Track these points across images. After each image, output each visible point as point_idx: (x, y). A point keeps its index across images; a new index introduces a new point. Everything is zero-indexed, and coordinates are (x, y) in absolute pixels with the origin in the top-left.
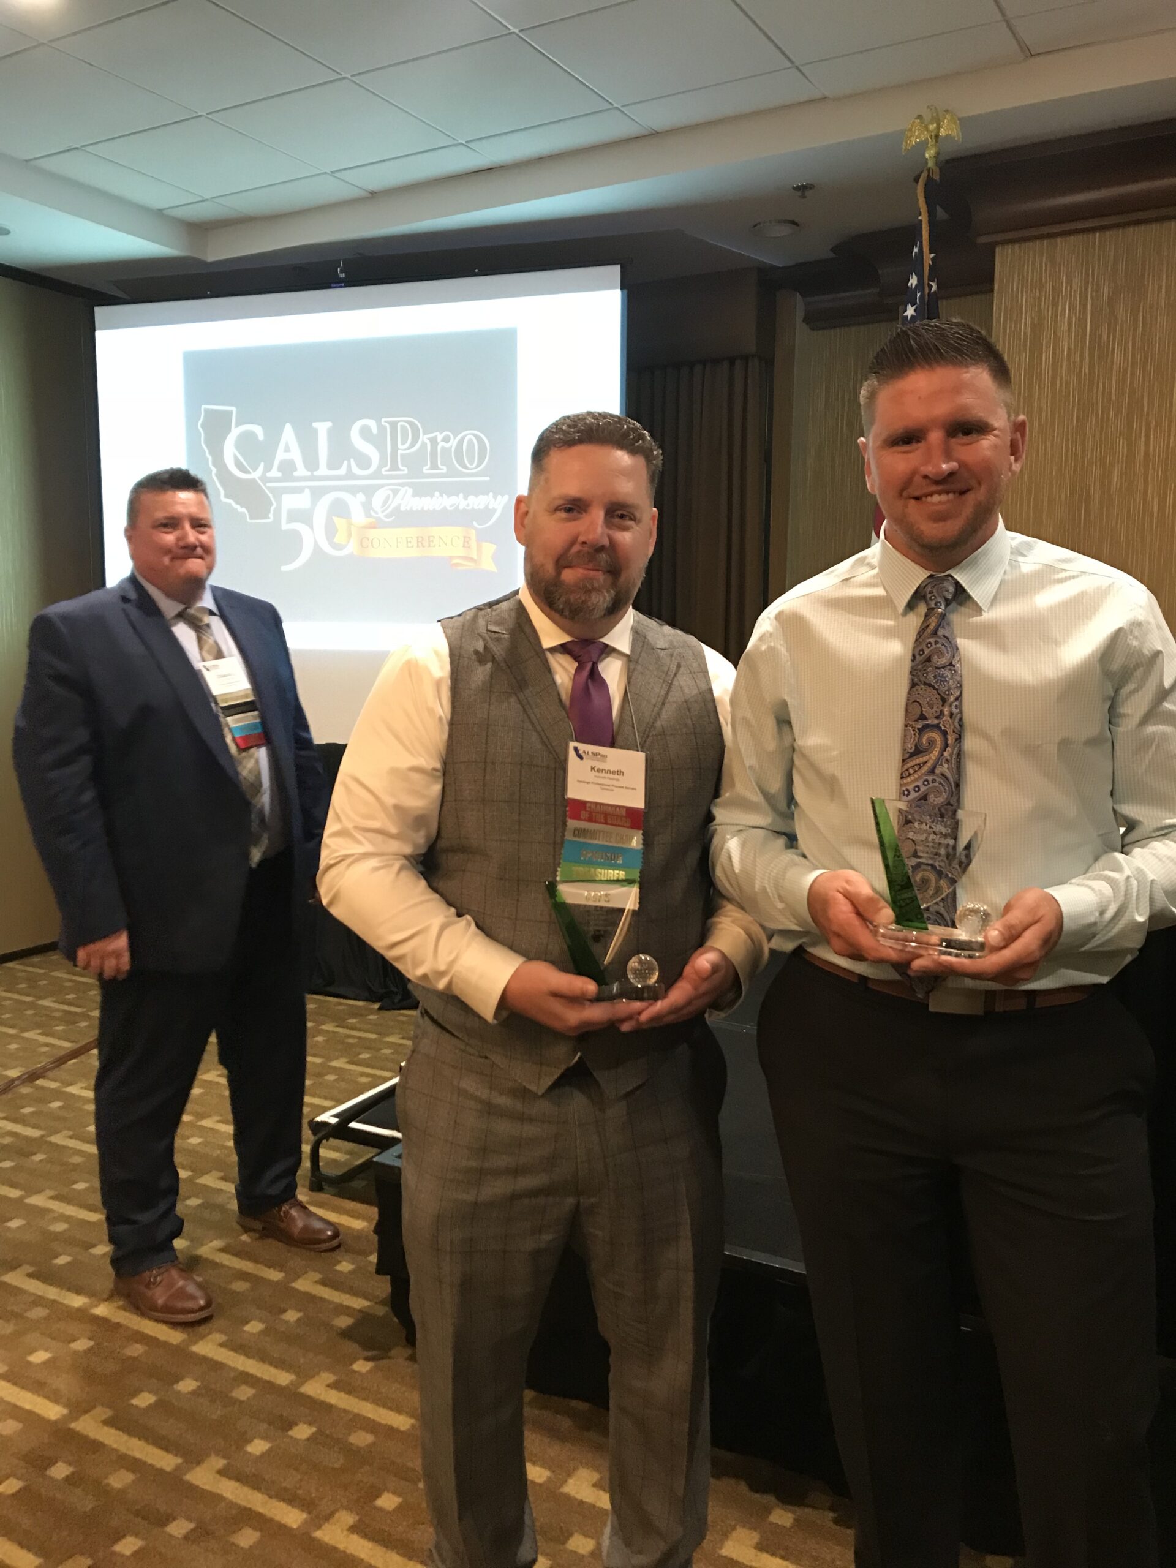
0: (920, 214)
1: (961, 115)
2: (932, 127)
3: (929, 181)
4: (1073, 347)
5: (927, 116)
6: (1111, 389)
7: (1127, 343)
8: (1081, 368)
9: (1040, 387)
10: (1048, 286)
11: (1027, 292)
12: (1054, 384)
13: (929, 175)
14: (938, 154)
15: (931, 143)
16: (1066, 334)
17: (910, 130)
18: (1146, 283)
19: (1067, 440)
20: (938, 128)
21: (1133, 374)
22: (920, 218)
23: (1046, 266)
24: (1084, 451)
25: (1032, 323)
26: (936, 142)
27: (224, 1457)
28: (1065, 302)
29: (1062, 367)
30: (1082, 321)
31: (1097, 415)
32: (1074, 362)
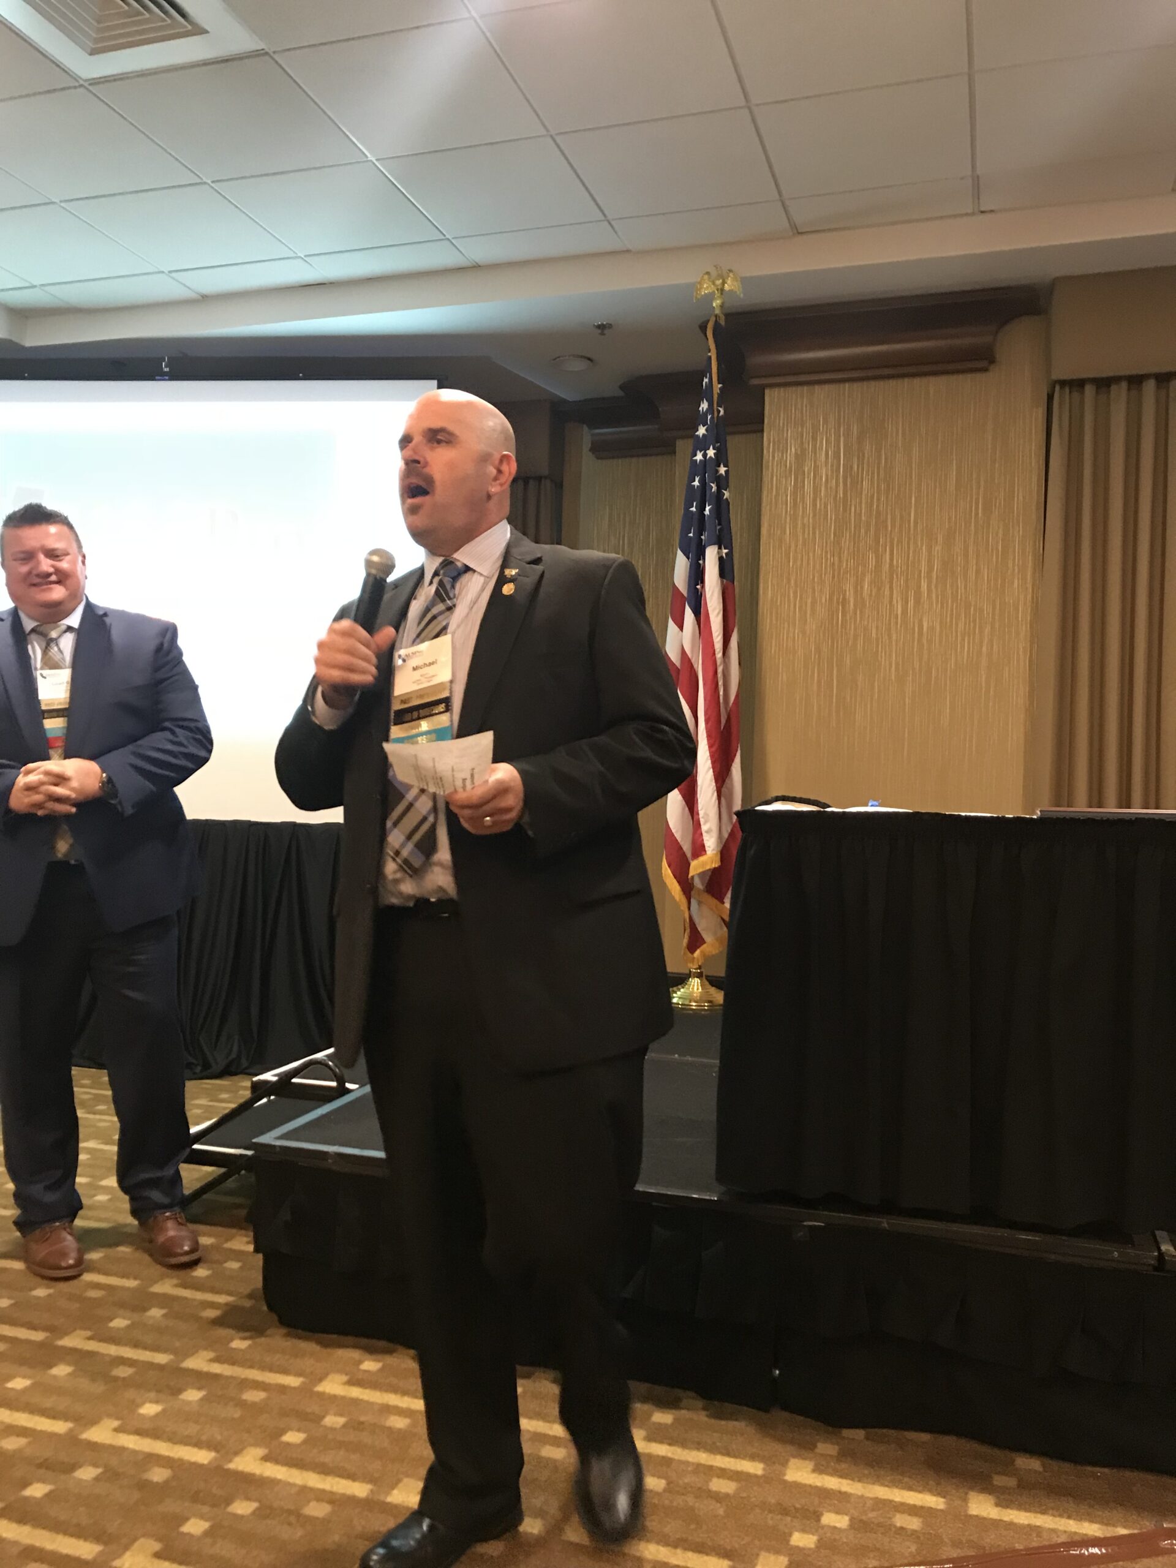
0: (710, 351)
1: (743, 275)
2: (719, 282)
3: (716, 323)
4: (829, 474)
5: (714, 273)
6: (861, 511)
7: (873, 473)
8: (836, 492)
9: (803, 507)
10: (808, 424)
11: (791, 427)
12: (815, 505)
13: (716, 321)
14: (722, 306)
15: (717, 294)
16: (824, 465)
17: (700, 283)
18: (886, 426)
19: (826, 552)
20: (724, 283)
21: (878, 500)
22: (709, 354)
23: (806, 407)
24: (840, 561)
25: (796, 453)
26: (722, 294)
27: (117, 1418)
28: (823, 439)
29: (820, 491)
30: (837, 456)
31: (850, 532)
32: (831, 488)
